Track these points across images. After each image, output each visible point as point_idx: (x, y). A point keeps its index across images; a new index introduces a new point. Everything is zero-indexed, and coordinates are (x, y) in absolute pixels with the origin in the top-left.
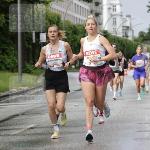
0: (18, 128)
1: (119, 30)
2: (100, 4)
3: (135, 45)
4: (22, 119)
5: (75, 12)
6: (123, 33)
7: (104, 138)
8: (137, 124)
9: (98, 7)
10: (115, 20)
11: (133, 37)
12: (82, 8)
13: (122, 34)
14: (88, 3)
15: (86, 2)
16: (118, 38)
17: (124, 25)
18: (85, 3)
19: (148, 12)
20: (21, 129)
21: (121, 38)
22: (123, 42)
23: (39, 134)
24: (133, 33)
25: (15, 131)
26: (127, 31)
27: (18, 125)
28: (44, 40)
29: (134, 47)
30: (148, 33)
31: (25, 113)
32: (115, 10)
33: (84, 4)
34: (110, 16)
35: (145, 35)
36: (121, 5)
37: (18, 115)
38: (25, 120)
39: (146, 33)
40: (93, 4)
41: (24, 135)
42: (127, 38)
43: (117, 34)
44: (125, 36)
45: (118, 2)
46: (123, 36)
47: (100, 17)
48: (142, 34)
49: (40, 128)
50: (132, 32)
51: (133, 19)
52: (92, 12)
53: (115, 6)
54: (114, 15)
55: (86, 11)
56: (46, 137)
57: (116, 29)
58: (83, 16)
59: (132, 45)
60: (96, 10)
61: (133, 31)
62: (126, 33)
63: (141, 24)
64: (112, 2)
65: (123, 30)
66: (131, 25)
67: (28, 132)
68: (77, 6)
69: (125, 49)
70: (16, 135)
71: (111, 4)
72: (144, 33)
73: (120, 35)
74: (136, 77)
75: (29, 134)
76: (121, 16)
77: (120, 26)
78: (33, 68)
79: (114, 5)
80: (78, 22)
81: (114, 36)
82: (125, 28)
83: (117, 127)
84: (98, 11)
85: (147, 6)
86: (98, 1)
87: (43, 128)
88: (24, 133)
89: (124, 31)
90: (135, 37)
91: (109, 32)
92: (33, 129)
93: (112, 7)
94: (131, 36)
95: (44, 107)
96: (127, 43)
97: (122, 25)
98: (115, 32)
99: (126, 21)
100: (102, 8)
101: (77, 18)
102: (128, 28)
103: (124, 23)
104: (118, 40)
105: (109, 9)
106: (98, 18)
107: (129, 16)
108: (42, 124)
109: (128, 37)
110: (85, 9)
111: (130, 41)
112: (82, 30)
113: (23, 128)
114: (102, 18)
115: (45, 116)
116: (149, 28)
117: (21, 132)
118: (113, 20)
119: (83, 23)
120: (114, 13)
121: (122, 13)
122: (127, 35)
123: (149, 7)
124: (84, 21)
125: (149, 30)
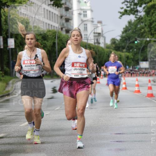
1: (90, 36)
2: (70, 9)
3: (107, 52)
6: (94, 39)
8: (111, 134)
9: (68, 12)
10: (85, 26)
11: (105, 44)
12: (51, 13)
13: (93, 41)
14: (58, 7)
15: (55, 6)
17: (95, 32)
18: (54, 8)
19: (119, 18)
21: (92, 44)
23: (9, 144)
24: (105, 40)
26: (99, 38)
28: (12, 46)
29: (107, 54)
30: (120, 40)
32: (86, 16)
34: (81, 22)
35: (117, 42)
36: (92, 11)
39: (118, 40)
40: (63, 10)
42: (99, 45)
43: (89, 40)
44: (97, 43)
45: (89, 8)
46: (95, 43)
47: (70, 22)
48: (114, 41)
49: (10, 137)
50: (103, 39)
51: (104, 25)
52: (61, 17)
53: (86, 12)
54: (85, 21)
57: (87, 35)
58: (53, 21)
59: (104, 53)
60: (66, 16)
62: (97, 40)
63: (113, 30)
64: (82, 8)
65: (94, 36)
66: (102, 31)
68: (46, 11)
69: (97, 56)
71: (81, 9)
72: (116, 39)
73: (91, 41)
76: (92, 22)
77: (91, 32)
78: (1, 75)
79: (84, 10)
80: (48, 27)
81: (85, 43)
82: (97, 35)
84: (68, 16)
85: (119, 12)
86: (68, 7)
87: (13, 137)
89: (96, 38)
90: (107, 44)
92: (3, 139)
93: (82, 12)
94: (103, 43)
95: (13, 116)
96: (99, 51)
97: (93, 32)
98: (86, 39)
99: (97, 27)
100: (72, 14)
101: (46, 23)
102: (99, 35)
103: (95, 30)
104: (89, 47)
105: (80, 14)
106: (68, 23)
107: (100, 22)
108: (12, 134)
109: (99, 43)
110: (55, 14)
111: (102, 48)
112: (52, 36)
114: (73, 24)
115: (15, 125)
116: (121, 35)
118: (83, 26)
119: (53, 28)
120: (85, 19)
121: (93, 18)
122: (99, 42)
123: (121, 13)
124: (54, 26)
125: (122, 37)
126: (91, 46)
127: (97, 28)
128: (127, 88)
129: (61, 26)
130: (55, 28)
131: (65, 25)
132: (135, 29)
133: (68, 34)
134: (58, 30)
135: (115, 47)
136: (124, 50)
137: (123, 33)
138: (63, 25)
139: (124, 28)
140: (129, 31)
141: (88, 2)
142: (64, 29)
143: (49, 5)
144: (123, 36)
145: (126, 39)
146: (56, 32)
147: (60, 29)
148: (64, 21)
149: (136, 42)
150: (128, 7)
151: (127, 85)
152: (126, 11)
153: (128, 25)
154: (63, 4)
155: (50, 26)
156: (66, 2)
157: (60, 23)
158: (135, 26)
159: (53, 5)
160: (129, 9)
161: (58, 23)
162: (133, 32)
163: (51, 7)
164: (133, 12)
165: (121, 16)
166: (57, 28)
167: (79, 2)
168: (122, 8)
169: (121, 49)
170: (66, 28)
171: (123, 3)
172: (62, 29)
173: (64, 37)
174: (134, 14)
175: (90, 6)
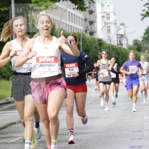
0: (16, 136)
1: (113, 38)
2: (94, 12)
4: (19, 127)
5: (69, 20)
6: (117, 41)
9: (92, 15)
10: (109, 28)
12: (76, 17)
13: (116, 42)
14: (82, 11)
15: (80, 10)
17: (118, 34)
19: (141, 20)
20: (18, 137)
21: (115, 46)
22: (118, 50)
26: (121, 39)
30: (142, 41)
32: (109, 19)
33: (78, 12)
34: (104, 24)
35: (139, 43)
36: (115, 14)
39: (140, 42)
40: (87, 13)
42: (122, 46)
43: (112, 42)
44: (119, 44)
45: (112, 11)
46: (118, 44)
47: (94, 25)
48: (136, 42)
50: (126, 40)
51: (127, 27)
52: (86, 20)
53: (109, 15)
54: (108, 23)
55: (80, 19)
57: (110, 37)
58: (77, 24)
60: (90, 19)
62: (120, 41)
63: (135, 32)
64: (105, 11)
65: (117, 38)
66: (125, 33)
68: (71, 14)
69: (120, 57)
70: (13, 143)
71: (104, 12)
72: (138, 41)
73: (114, 43)
76: (115, 24)
77: (114, 34)
79: (107, 13)
80: (72, 30)
81: (108, 44)
82: (120, 36)
83: (114, 134)
84: (92, 19)
85: (141, 14)
86: (92, 10)
89: (119, 39)
90: (129, 45)
93: (105, 15)
94: (125, 44)
96: (121, 52)
97: (116, 33)
98: (109, 40)
99: (120, 29)
100: (96, 17)
101: (71, 26)
102: (122, 36)
103: (118, 32)
104: (112, 48)
105: (103, 17)
106: (92, 26)
107: (122, 24)
109: (122, 45)
110: (79, 17)
111: (125, 49)
114: (97, 27)
116: (143, 36)
117: (19, 140)
118: (107, 28)
119: (77, 31)
120: (108, 21)
121: (115, 21)
122: (122, 43)
123: (143, 15)
124: (79, 29)
126: (114, 47)
127: (120, 31)
129: (85, 28)
130: (80, 31)
131: (89, 27)
133: (92, 37)
134: (82, 33)
135: (137, 48)
137: (145, 34)
138: (87, 27)
139: (146, 30)
141: (111, 5)
142: (88, 31)
143: (74, 9)
144: (145, 37)
146: (80, 34)
147: (84, 31)
148: (88, 24)
152: (147, 13)
154: (87, 8)
155: (75, 29)
156: (90, 6)
157: (85, 26)
159: (77, 9)
161: (82, 26)
163: (75, 11)
165: (143, 18)
166: (82, 31)
167: (102, 5)
168: (144, 11)
170: (90, 31)
171: (144, 6)
172: (86, 31)
173: (88, 39)
175: (113, 9)
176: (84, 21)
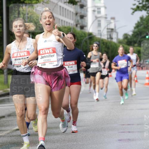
0: (4, 129)
1: (103, 32)
2: (85, 6)
4: (8, 121)
5: (60, 14)
6: (108, 35)
7: (89, 139)
8: (122, 125)
9: (83, 9)
10: (99, 22)
11: (118, 39)
12: (67, 11)
14: (73, 5)
15: (71, 4)
16: (102, 40)
17: (109, 28)
19: (132, 14)
20: (7, 130)
21: (105, 40)
22: (108, 44)
24: (117, 35)
25: (1, 132)
26: (112, 33)
27: (4, 127)
30: (132, 35)
31: (11, 114)
32: (100, 13)
33: (69, 6)
34: (95, 18)
35: (129, 37)
36: (105, 8)
37: (4, 117)
38: (11, 121)
39: (130, 35)
40: (78, 7)
41: (11, 136)
42: (112, 40)
43: (102, 36)
44: (110, 38)
45: (103, 5)
46: (108, 38)
47: (85, 19)
48: (126, 36)
51: (117, 21)
52: (76, 14)
53: (100, 9)
54: (99, 17)
56: (32, 138)
57: (100, 31)
58: (68, 18)
60: (81, 13)
61: (117, 33)
62: (110, 35)
63: (125, 26)
64: (96, 5)
65: (108, 32)
66: (115, 27)
67: (15, 134)
68: (62, 8)
69: (110, 51)
70: (2, 137)
71: (95, 7)
72: (128, 35)
73: (105, 37)
74: (118, 79)
75: (15, 136)
76: (106, 18)
79: (98, 7)
80: (63, 24)
81: (99, 38)
82: (110, 30)
83: (102, 128)
84: (83, 13)
85: (131, 8)
86: (83, 4)
88: (11, 134)
89: (109, 33)
91: (94, 34)
93: (96, 9)
94: (115, 38)
96: (111, 46)
97: (106, 28)
98: (99, 34)
99: (111, 23)
100: (87, 11)
101: (62, 20)
102: (112, 30)
103: (109, 26)
104: (102, 42)
105: (94, 11)
106: (83, 20)
107: (113, 18)
109: (112, 38)
110: (70, 11)
111: (114, 43)
113: (9, 130)
114: (87, 21)
116: (133, 30)
117: (8, 134)
118: (97, 22)
119: (68, 25)
120: (99, 15)
121: (106, 15)
123: (133, 9)
124: (69, 23)
125: (134, 32)
128: (138, 80)
129: (76, 22)
130: (70, 25)
131: (80, 21)
132: (147, 24)
133: (83, 31)
134: (73, 27)
135: (127, 42)
136: (136, 45)
137: (135, 28)
138: (78, 21)
139: (136, 24)
140: (140, 26)
142: (79, 26)
143: (65, 3)
145: (138, 34)
146: (71, 29)
147: (74, 25)
148: (79, 18)
149: (147, 37)
150: (140, 4)
151: (138, 78)
152: (138, 7)
153: (139, 21)
154: (78, 2)
155: (66, 23)
157: (75, 20)
158: (147, 21)
159: (69, 3)
160: (141, 5)
161: (73, 20)
162: (145, 28)
163: (67, 5)
164: (145, 8)
165: (133, 12)
168: (134, 5)
169: (132, 43)
170: (81, 25)
172: (77, 25)
173: (78, 33)
174: (145, 10)
175: (104, 3)
176: (75, 15)
